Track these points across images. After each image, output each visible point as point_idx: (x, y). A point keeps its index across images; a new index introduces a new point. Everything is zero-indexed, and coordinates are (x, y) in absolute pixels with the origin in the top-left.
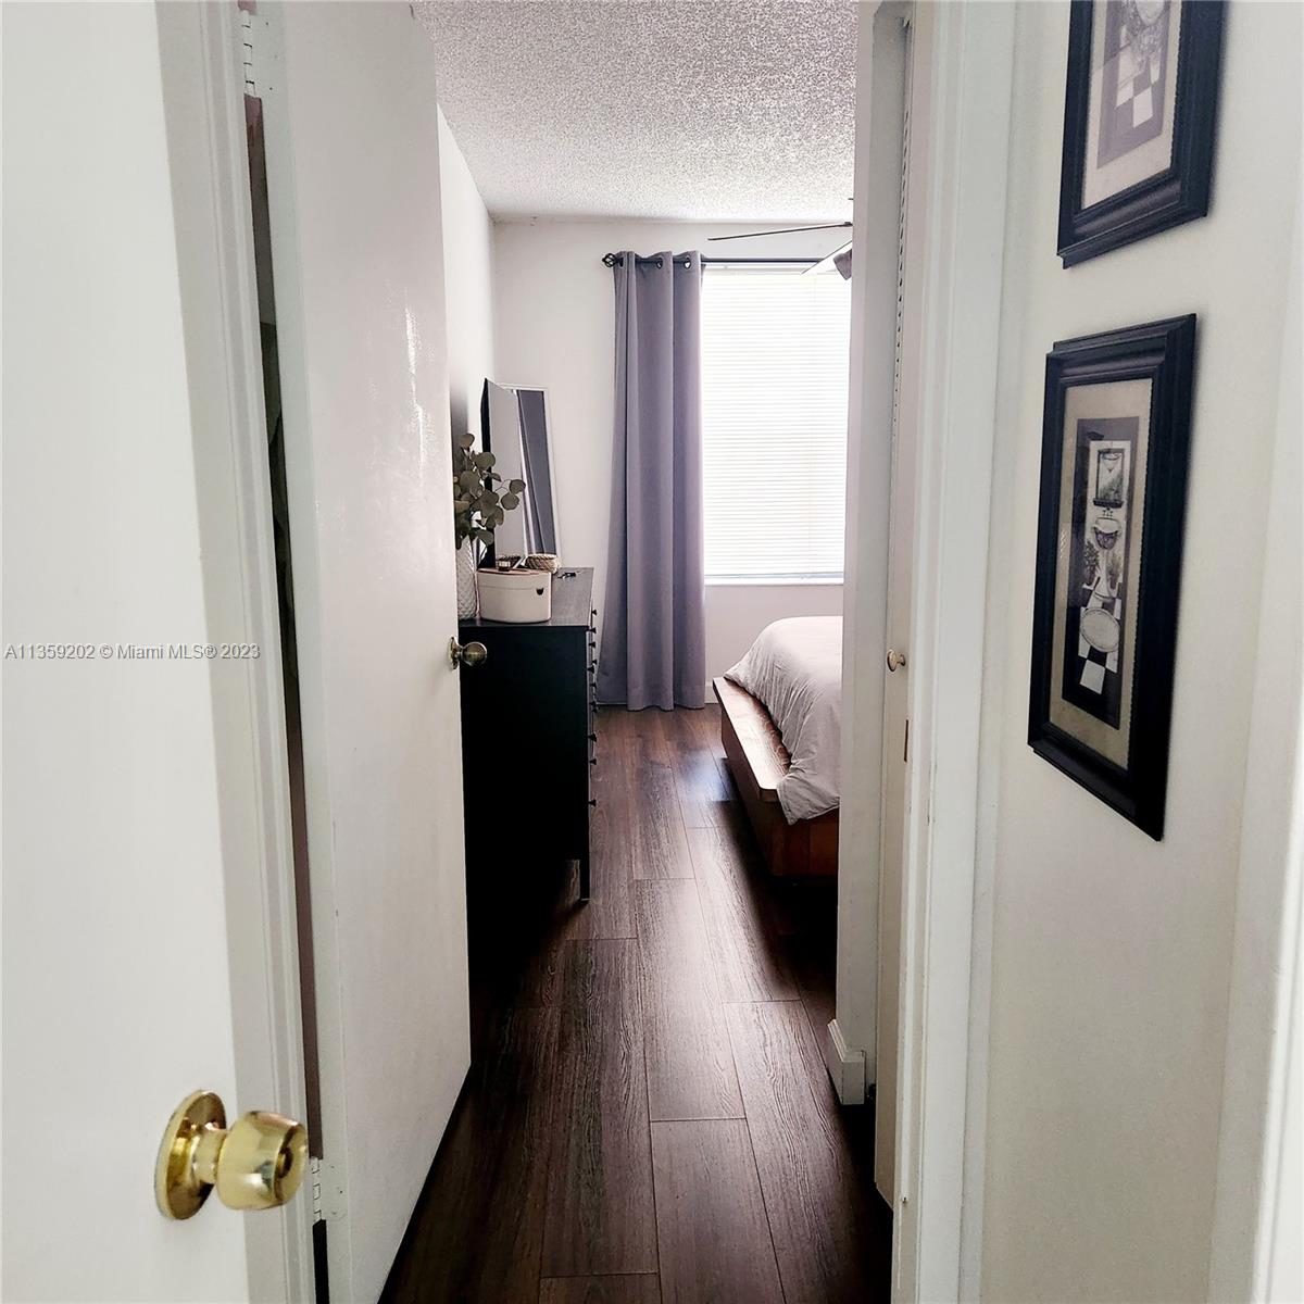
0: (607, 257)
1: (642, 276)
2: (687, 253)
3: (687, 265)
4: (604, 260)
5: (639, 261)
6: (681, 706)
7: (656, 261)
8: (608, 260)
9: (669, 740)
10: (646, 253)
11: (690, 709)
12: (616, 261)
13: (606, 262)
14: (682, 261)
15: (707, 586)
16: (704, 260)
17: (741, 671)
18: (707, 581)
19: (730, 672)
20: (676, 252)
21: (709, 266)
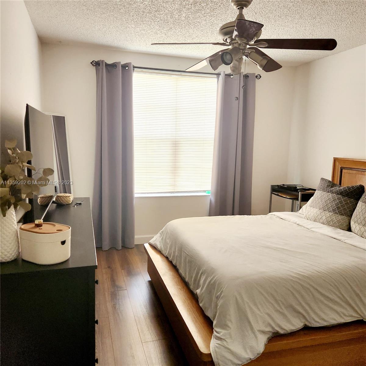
0: (93, 62)
1: (108, 71)
2: (127, 64)
3: (127, 68)
4: (91, 63)
5: (107, 65)
6: (125, 247)
7: (114, 66)
8: (93, 63)
9: (123, 270)
10: (110, 62)
11: (128, 248)
12: (96, 64)
13: (92, 64)
14: (124, 66)
15: (135, 198)
16: (134, 67)
17: (156, 240)
18: (136, 195)
19: (151, 241)
20: (122, 63)
21: (135, 69)
